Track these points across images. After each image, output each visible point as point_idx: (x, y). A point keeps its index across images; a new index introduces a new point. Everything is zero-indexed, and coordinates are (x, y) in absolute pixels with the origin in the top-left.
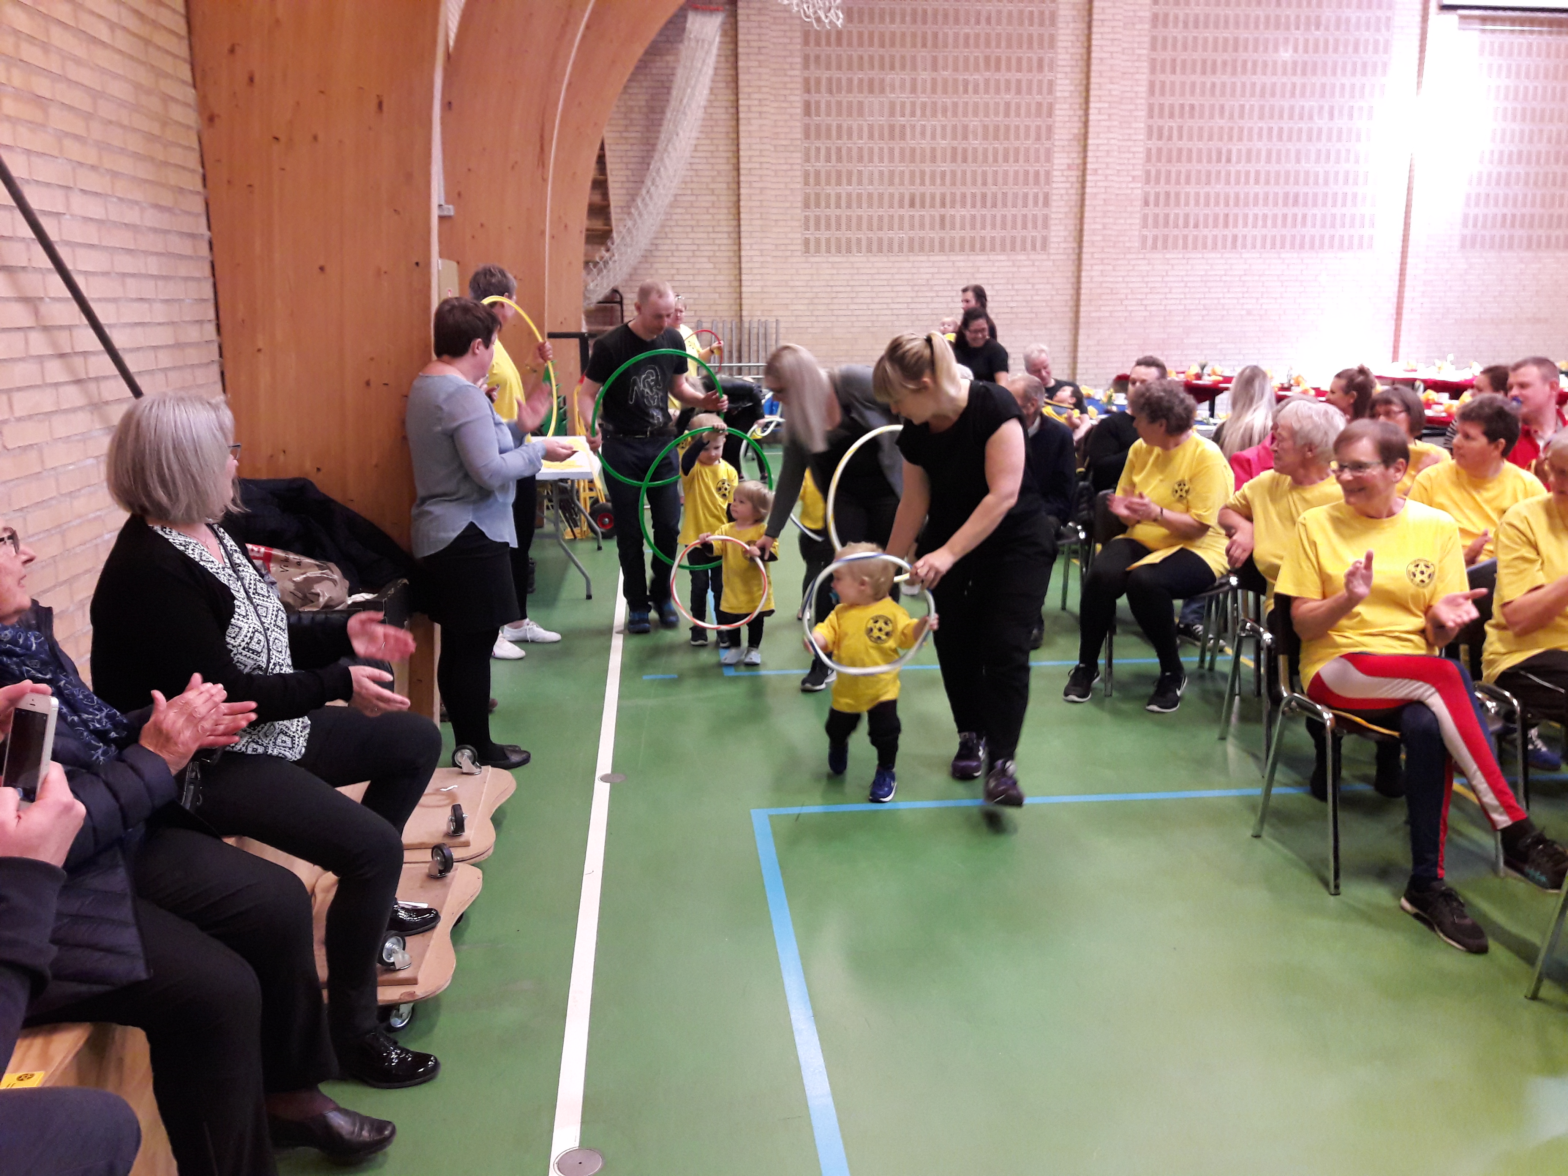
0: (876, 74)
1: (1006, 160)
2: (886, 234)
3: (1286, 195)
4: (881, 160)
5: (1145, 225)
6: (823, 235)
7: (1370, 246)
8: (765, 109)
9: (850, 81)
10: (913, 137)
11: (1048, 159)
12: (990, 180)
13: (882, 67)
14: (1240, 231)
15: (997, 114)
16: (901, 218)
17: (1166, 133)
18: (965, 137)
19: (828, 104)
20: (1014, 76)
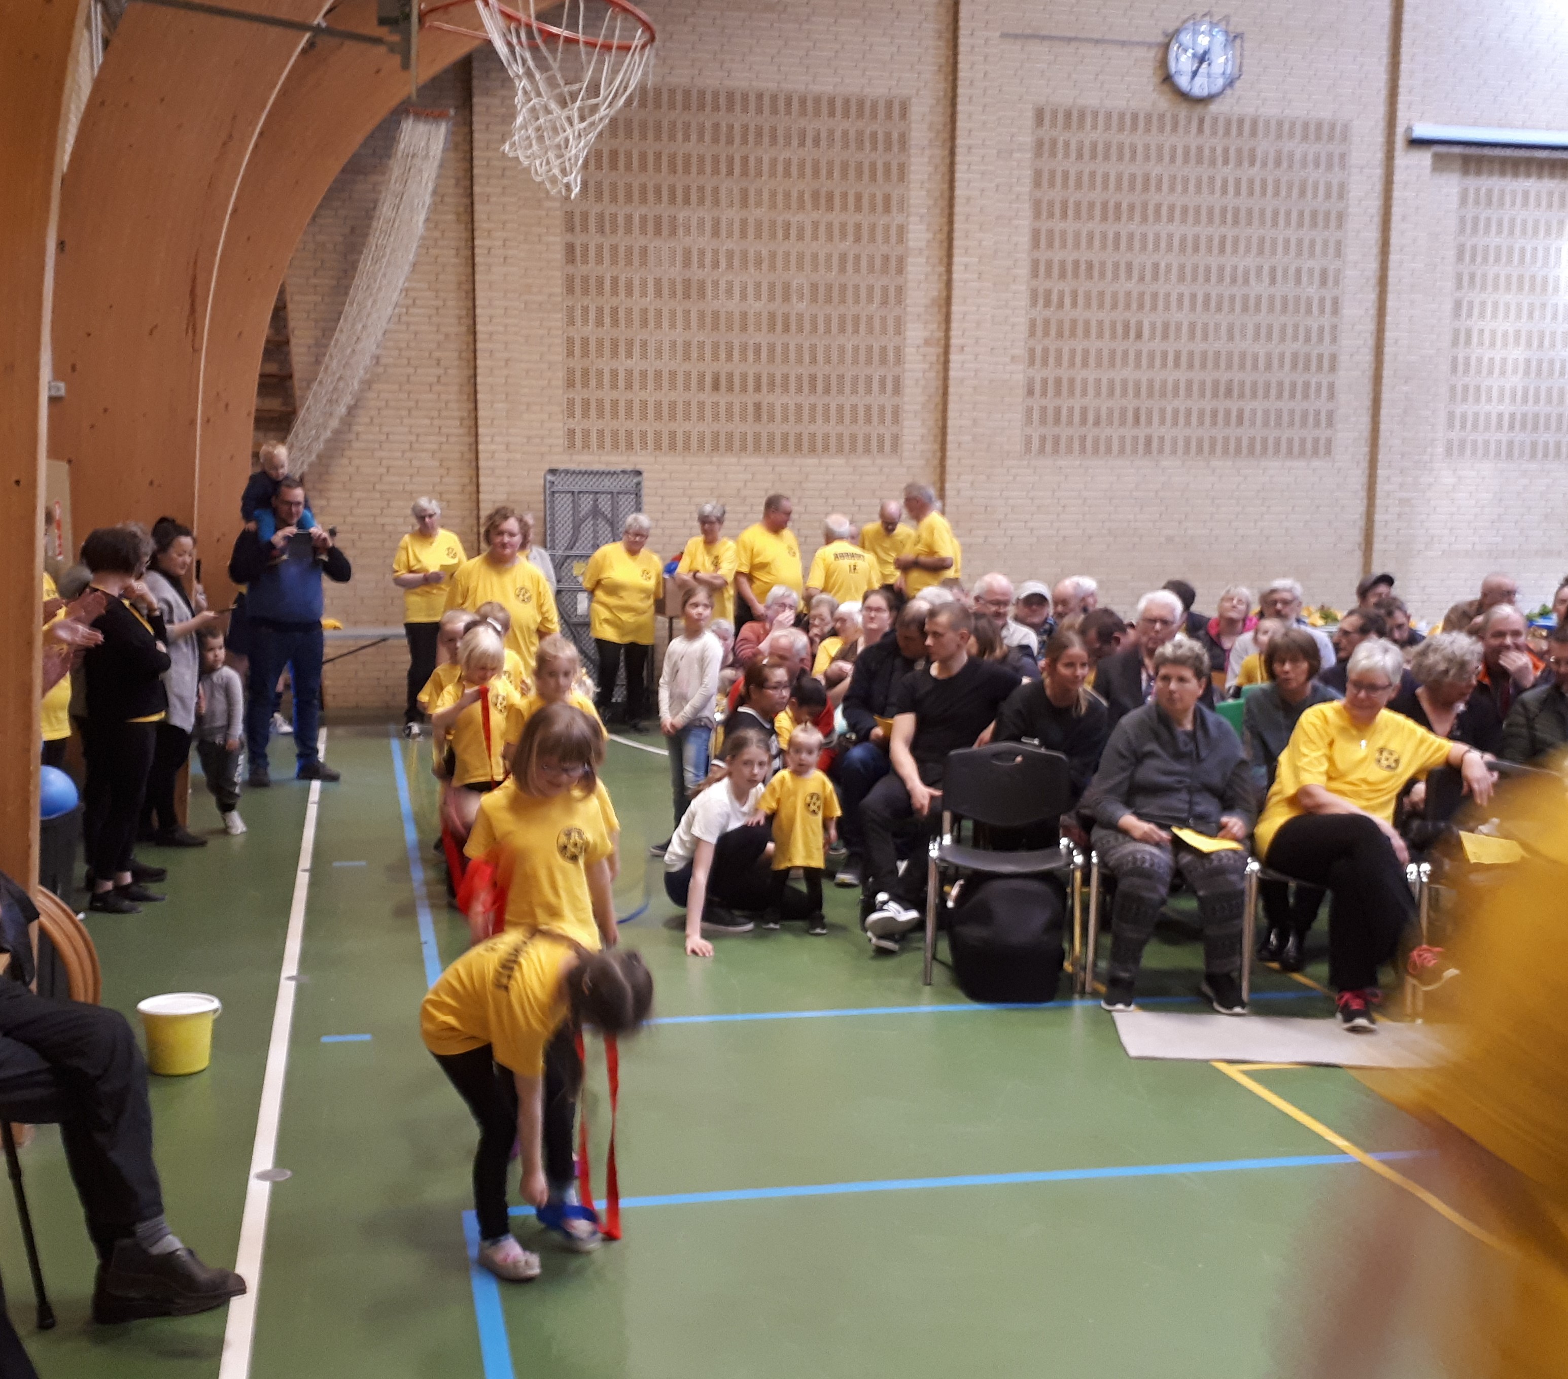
0: (664, 210)
1: (842, 330)
2: (680, 427)
3: (1216, 384)
4: (673, 326)
5: (1029, 420)
6: (594, 424)
7: (1328, 452)
8: (511, 252)
9: (629, 218)
10: (716, 297)
11: (899, 329)
12: (820, 357)
13: (673, 199)
14: (1156, 431)
15: (829, 268)
16: (701, 405)
17: (1055, 298)
18: (786, 298)
19: (600, 248)
20: (852, 218)
